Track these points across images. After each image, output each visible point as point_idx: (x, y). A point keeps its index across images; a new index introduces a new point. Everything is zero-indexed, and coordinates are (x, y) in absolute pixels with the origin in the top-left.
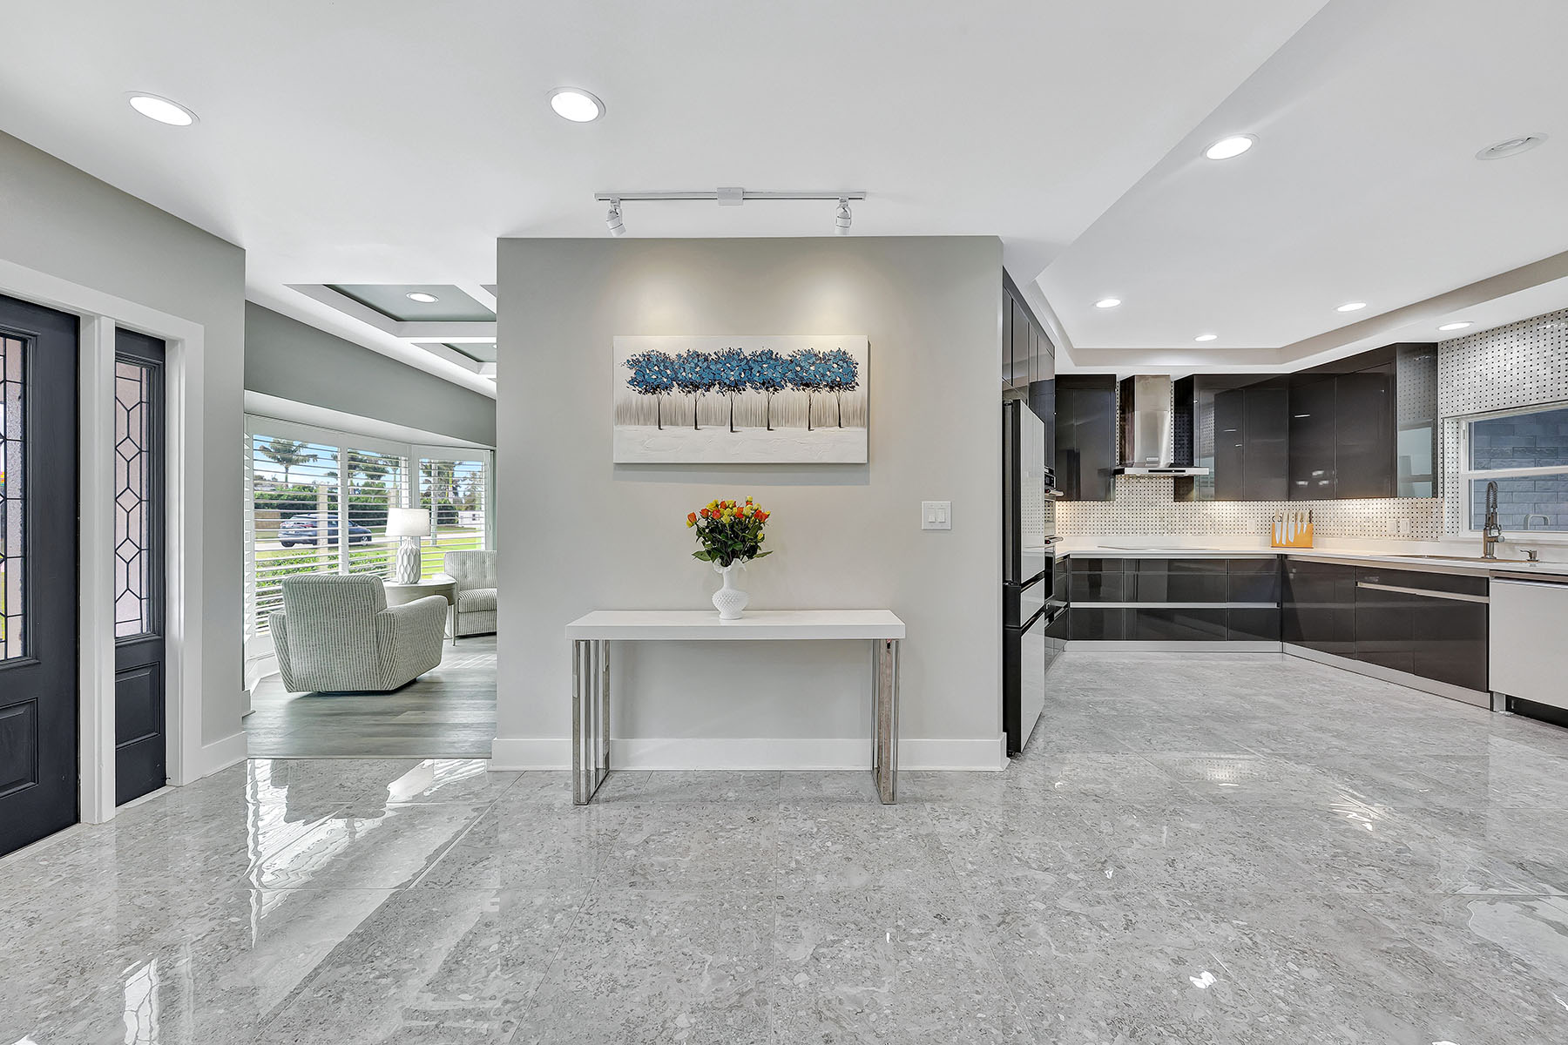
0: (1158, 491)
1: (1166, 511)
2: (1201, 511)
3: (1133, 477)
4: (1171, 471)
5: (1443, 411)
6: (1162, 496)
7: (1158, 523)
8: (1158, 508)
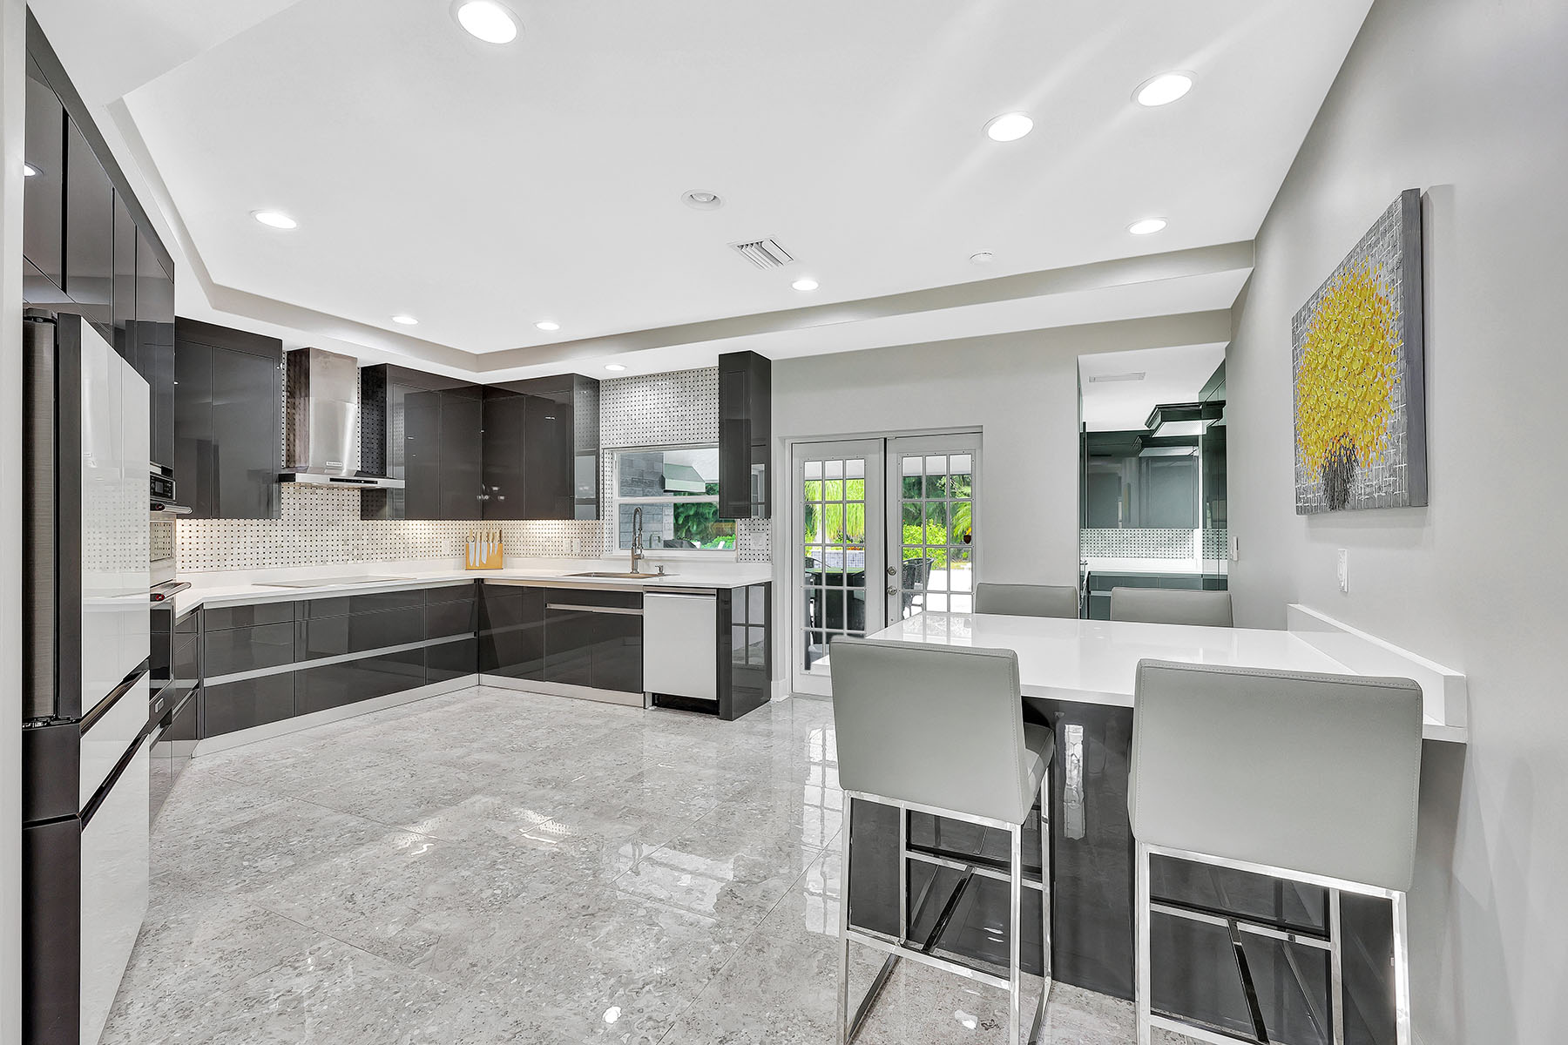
0: (340, 506)
1: (351, 532)
2: (393, 532)
3: (306, 486)
4: (360, 481)
5: (604, 443)
6: (346, 512)
7: (340, 548)
8: (340, 528)
